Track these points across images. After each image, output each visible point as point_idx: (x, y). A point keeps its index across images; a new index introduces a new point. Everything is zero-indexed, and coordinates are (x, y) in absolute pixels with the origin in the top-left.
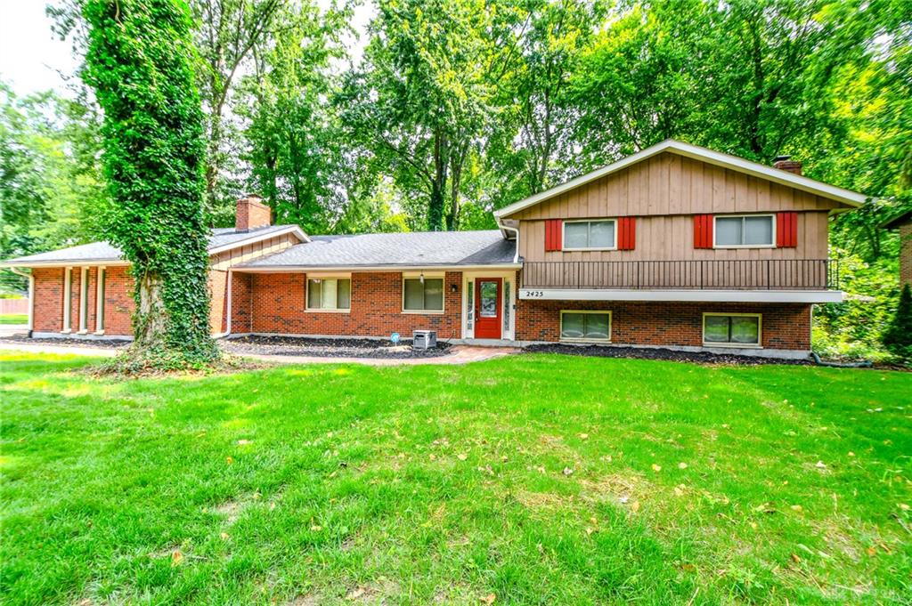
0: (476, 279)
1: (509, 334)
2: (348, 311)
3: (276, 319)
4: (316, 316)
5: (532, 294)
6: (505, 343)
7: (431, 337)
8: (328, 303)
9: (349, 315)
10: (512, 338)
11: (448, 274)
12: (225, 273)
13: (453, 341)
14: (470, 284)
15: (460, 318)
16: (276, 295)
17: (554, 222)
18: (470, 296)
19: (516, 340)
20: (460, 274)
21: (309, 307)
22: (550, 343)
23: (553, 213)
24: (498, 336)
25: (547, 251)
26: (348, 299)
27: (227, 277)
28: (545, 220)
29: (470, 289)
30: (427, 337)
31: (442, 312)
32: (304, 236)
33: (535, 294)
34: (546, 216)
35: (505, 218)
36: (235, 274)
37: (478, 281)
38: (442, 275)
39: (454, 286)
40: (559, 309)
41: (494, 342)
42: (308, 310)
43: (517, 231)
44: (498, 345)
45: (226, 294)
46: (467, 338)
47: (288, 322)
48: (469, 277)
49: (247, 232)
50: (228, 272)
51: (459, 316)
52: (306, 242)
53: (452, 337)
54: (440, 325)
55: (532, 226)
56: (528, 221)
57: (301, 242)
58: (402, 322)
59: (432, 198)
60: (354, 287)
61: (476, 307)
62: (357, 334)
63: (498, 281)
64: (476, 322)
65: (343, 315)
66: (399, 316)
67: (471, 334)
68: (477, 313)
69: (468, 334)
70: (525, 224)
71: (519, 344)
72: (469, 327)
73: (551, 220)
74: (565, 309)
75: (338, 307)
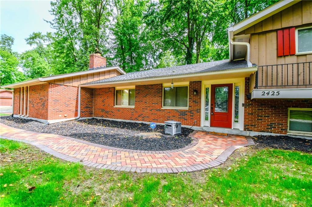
0: (212, 85)
1: (239, 126)
2: (133, 107)
3: (103, 110)
4: (119, 109)
5: (268, 94)
6: (235, 132)
7: (177, 127)
8: (125, 102)
9: (134, 109)
10: (242, 128)
11: (191, 83)
12: (77, 88)
13: (195, 128)
14: (207, 89)
15: (200, 112)
16: (101, 99)
17: (286, 32)
18: (207, 97)
19: (245, 130)
20: (199, 83)
21: (116, 105)
22: (278, 135)
23: (286, 23)
24: (229, 126)
25: (279, 56)
26: (133, 100)
27: (78, 90)
28: (276, 31)
29: (207, 93)
30: (174, 127)
31: (187, 108)
32: (122, 72)
33: (271, 93)
34: (278, 26)
35: (238, 34)
36: (82, 88)
37: (214, 87)
38: (187, 84)
39: (196, 91)
40: (287, 107)
41: (226, 131)
42: (116, 106)
43: (248, 45)
44: (229, 133)
45: (77, 98)
46: (204, 126)
47: (107, 112)
48: (207, 84)
49: (93, 69)
50: (78, 87)
51: (199, 111)
52: (123, 74)
53: (194, 125)
54: (185, 117)
55: (263, 37)
56: (259, 34)
57: (121, 74)
58: (162, 114)
59: (187, 55)
60: (137, 94)
61: (212, 105)
62: (137, 120)
63: (230, 86)
64: (211, 115)
65: (131, 109)
66: (160, 110)
67: (208, 123)
68: (212, 109)
69: (205, 124)
70: (257, 36)
71: (247, 133)
72: (206, 119)
73: (283, 29)
74: (293, 107)
75: (129, 105)
